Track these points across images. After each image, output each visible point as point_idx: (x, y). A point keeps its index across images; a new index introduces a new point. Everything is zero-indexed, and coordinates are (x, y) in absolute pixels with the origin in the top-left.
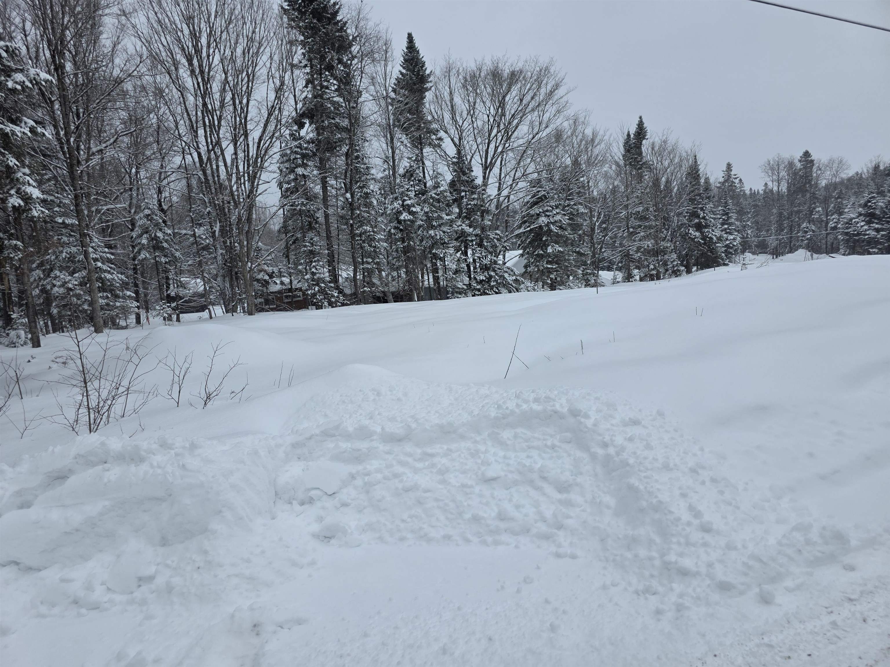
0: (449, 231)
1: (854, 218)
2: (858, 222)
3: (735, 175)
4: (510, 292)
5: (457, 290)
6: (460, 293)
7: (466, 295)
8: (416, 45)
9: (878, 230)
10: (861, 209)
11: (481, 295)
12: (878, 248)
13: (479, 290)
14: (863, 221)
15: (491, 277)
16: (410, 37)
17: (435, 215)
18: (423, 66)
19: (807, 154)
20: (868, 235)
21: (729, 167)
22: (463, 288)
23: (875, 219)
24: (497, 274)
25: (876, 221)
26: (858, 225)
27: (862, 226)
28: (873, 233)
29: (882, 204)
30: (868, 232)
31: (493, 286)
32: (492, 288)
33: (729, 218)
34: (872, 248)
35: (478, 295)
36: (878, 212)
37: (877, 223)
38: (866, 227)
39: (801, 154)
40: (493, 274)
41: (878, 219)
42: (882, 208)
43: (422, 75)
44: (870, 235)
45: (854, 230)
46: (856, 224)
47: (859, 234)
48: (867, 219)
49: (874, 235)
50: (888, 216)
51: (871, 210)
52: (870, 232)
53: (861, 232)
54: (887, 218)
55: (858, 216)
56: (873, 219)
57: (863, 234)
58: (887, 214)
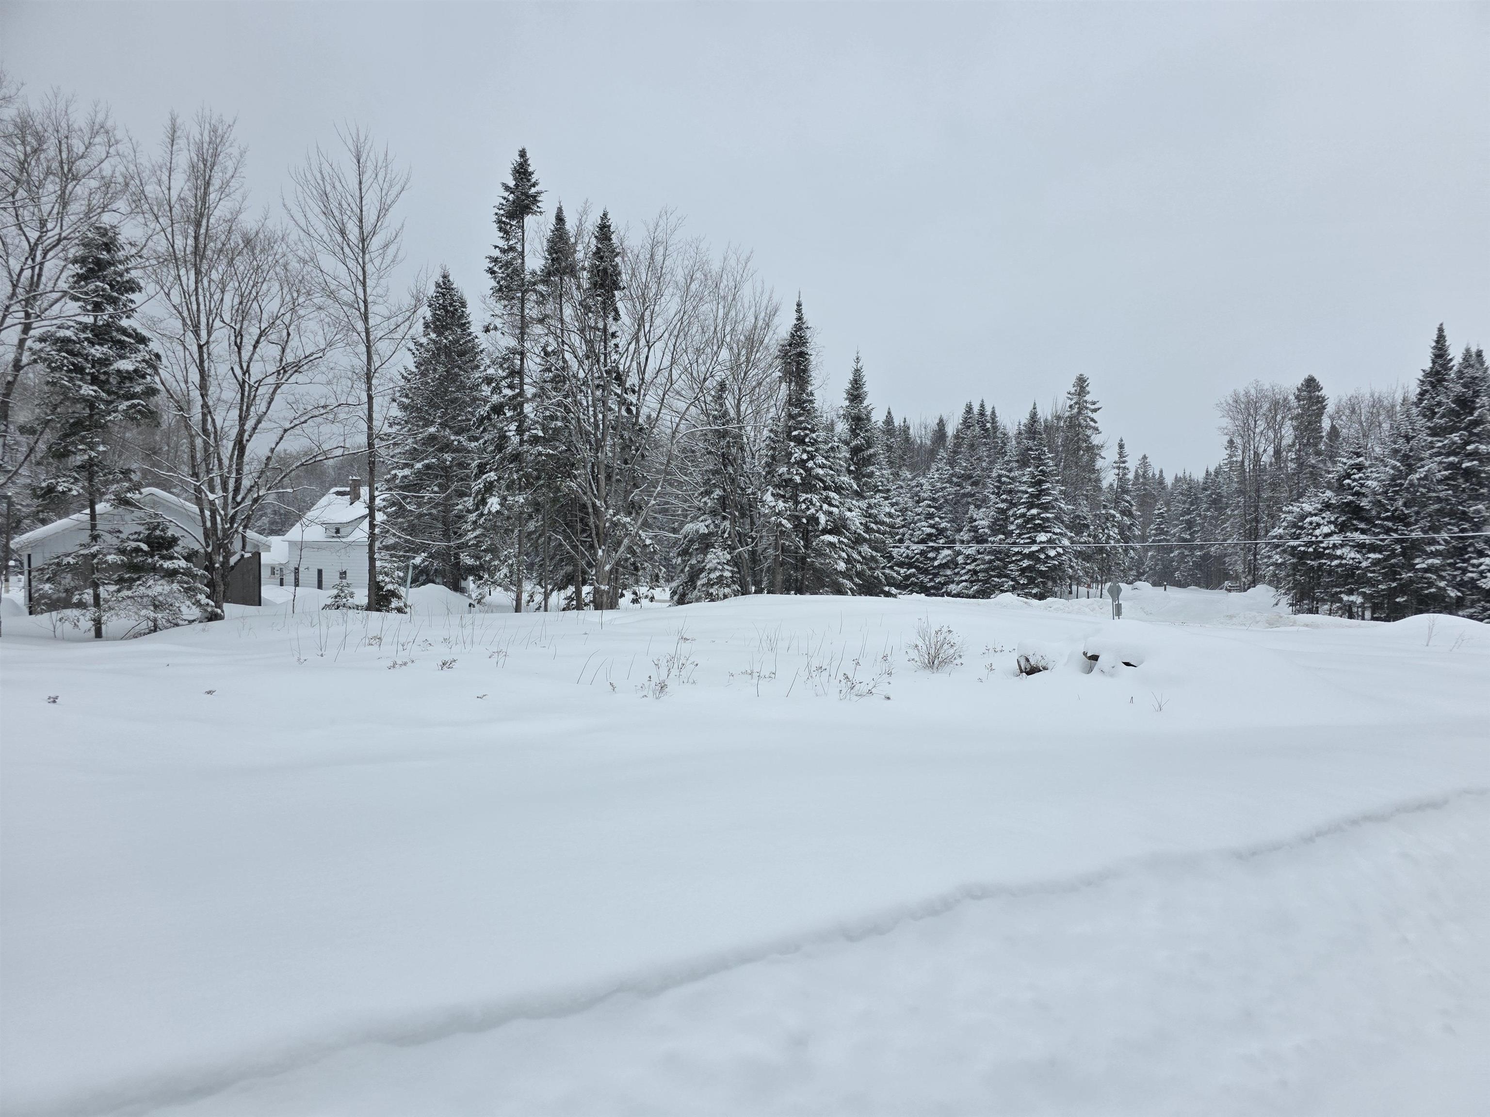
1: (1312, 515)
2: (1318, 525)
3: (1094, 403)
9: (1360, 547)
10: (1329, 493)
12: (1364, 594)
14: (1330, 522)
19: (1311, 384)
20: (1341, 557)
21: (1081, 383)
23: (1362, 519)
25: (1362, 526)
26: (1317, 532)
27: (1327, 535)
28: (1350, 555)
29: (1375, 484)
30: (1339, 552)
33: (1041, 493)
34: (1350, 592)
36: (1364, 503)
37: (1363, 532)
38: (1336, 539)
39: (1299, 381)
41: (1369, 521)
42: (1375, 493)
44: (1345, 559)
45: (1309, 544)
46: (1314, 529)
47: (1318, 555)
48: (1340, 520)
49: (1353, 559)
50: (1389, 514)
51: (1350, 497)
52: (1345, 550)
53: (1325, 549)
54: (1387, 519)
55: (1321, 510)
56: (1355, 519)
57: (1329, 554)
58: (1387, 511)
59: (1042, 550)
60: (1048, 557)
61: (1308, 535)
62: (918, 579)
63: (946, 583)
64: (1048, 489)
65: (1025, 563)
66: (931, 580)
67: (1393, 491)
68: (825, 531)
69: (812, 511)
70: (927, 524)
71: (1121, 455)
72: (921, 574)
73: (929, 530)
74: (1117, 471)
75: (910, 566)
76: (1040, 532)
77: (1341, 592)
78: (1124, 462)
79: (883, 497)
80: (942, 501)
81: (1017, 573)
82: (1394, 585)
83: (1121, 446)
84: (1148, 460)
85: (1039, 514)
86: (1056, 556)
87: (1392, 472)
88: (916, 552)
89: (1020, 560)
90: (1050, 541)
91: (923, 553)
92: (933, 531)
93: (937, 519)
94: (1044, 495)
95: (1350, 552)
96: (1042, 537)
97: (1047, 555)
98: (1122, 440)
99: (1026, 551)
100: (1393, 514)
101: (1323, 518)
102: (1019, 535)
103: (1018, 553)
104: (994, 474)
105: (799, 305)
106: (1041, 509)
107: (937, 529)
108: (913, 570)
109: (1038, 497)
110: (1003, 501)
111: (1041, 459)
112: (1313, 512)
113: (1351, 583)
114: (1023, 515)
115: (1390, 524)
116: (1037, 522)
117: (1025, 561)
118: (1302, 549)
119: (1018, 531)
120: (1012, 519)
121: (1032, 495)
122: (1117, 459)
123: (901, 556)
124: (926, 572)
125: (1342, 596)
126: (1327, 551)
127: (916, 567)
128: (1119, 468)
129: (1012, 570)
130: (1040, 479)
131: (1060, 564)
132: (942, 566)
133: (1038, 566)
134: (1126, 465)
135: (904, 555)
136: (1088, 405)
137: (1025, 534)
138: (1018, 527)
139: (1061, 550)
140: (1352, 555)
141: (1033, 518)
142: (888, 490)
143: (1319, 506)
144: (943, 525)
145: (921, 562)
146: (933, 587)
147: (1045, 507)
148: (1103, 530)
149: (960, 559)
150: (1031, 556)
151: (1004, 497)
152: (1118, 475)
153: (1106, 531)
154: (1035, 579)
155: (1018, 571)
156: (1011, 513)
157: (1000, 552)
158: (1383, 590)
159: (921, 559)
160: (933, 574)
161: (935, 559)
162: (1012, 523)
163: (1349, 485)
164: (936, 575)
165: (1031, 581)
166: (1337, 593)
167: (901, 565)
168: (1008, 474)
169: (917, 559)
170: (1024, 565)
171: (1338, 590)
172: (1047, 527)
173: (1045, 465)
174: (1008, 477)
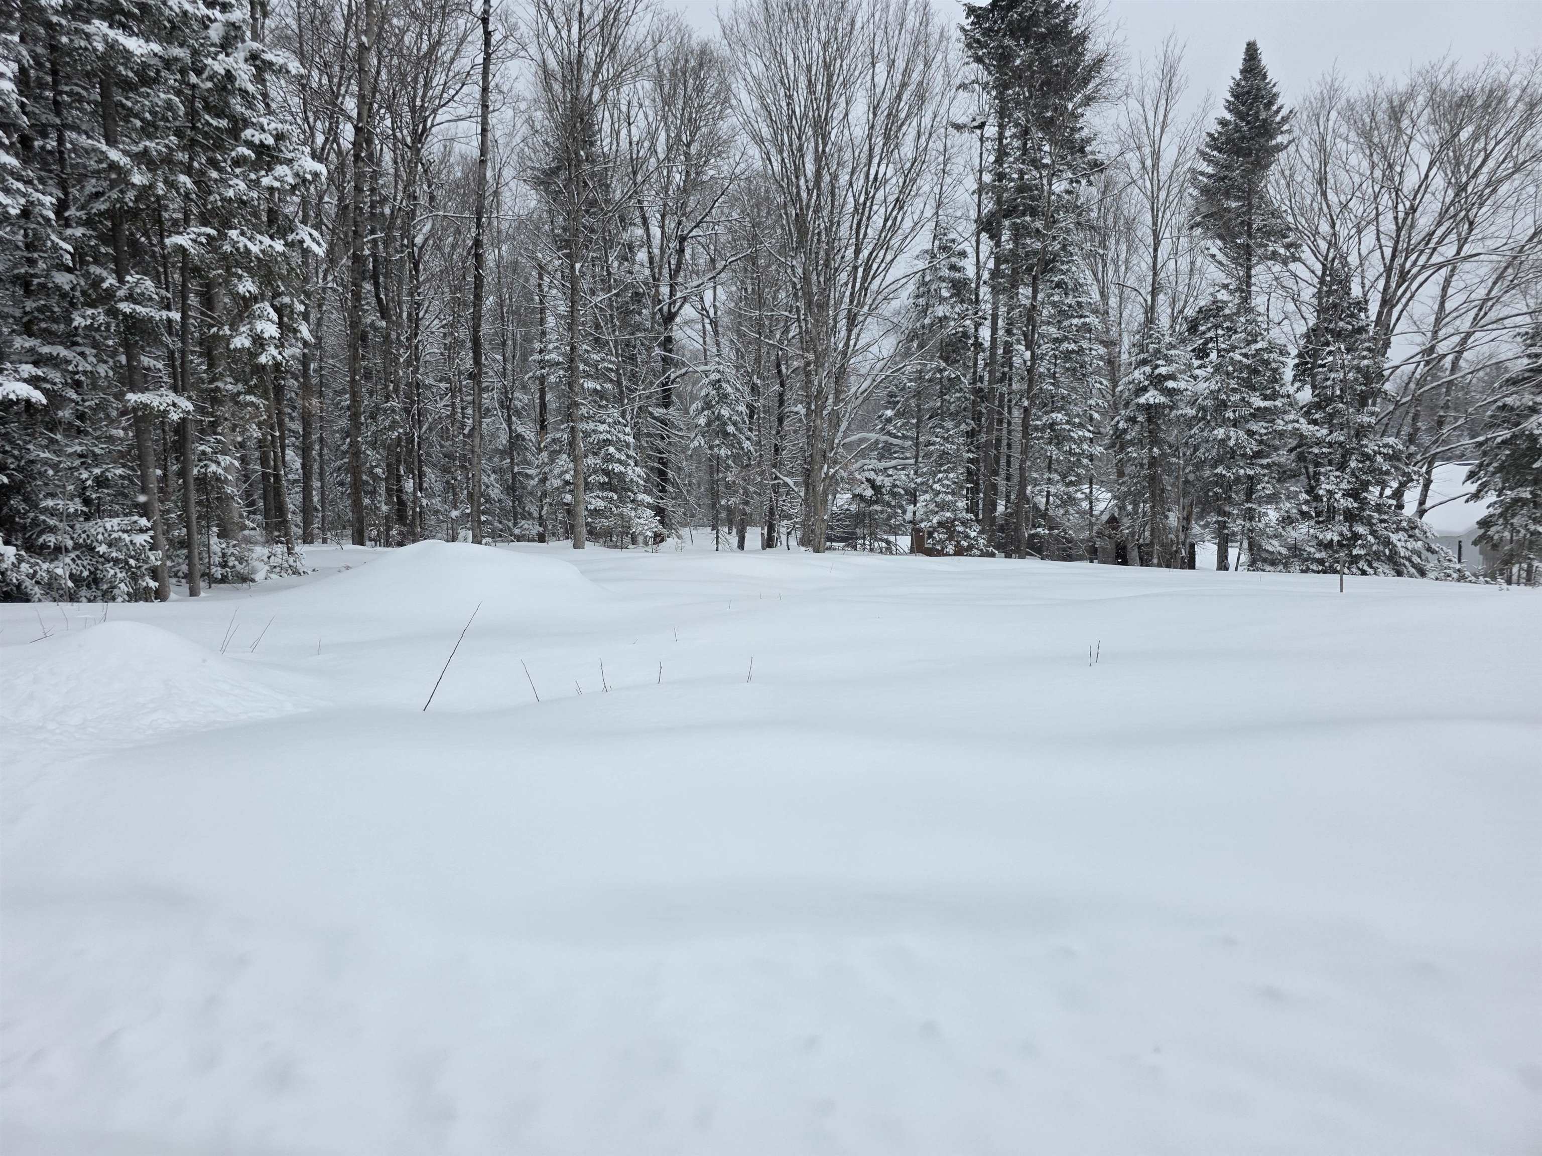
0: (1263, 431)
4: (1399, 574)
5: (1264, 555)
6: (1273, 563)
7: (1287, 566)
8: (1263, 63)
11: (1325, 572)
13: (1321, 562)
15: (1356, 536)
16: (1252, 52)
17: (1236, 397)
18: (1270, 104)
22: (1280, 553)
24: (1373, 533)
31: (1358, 557)
32: (1355, 560)
35: (1314, 571)
40: (1361, 529)
43: (1265, 120)
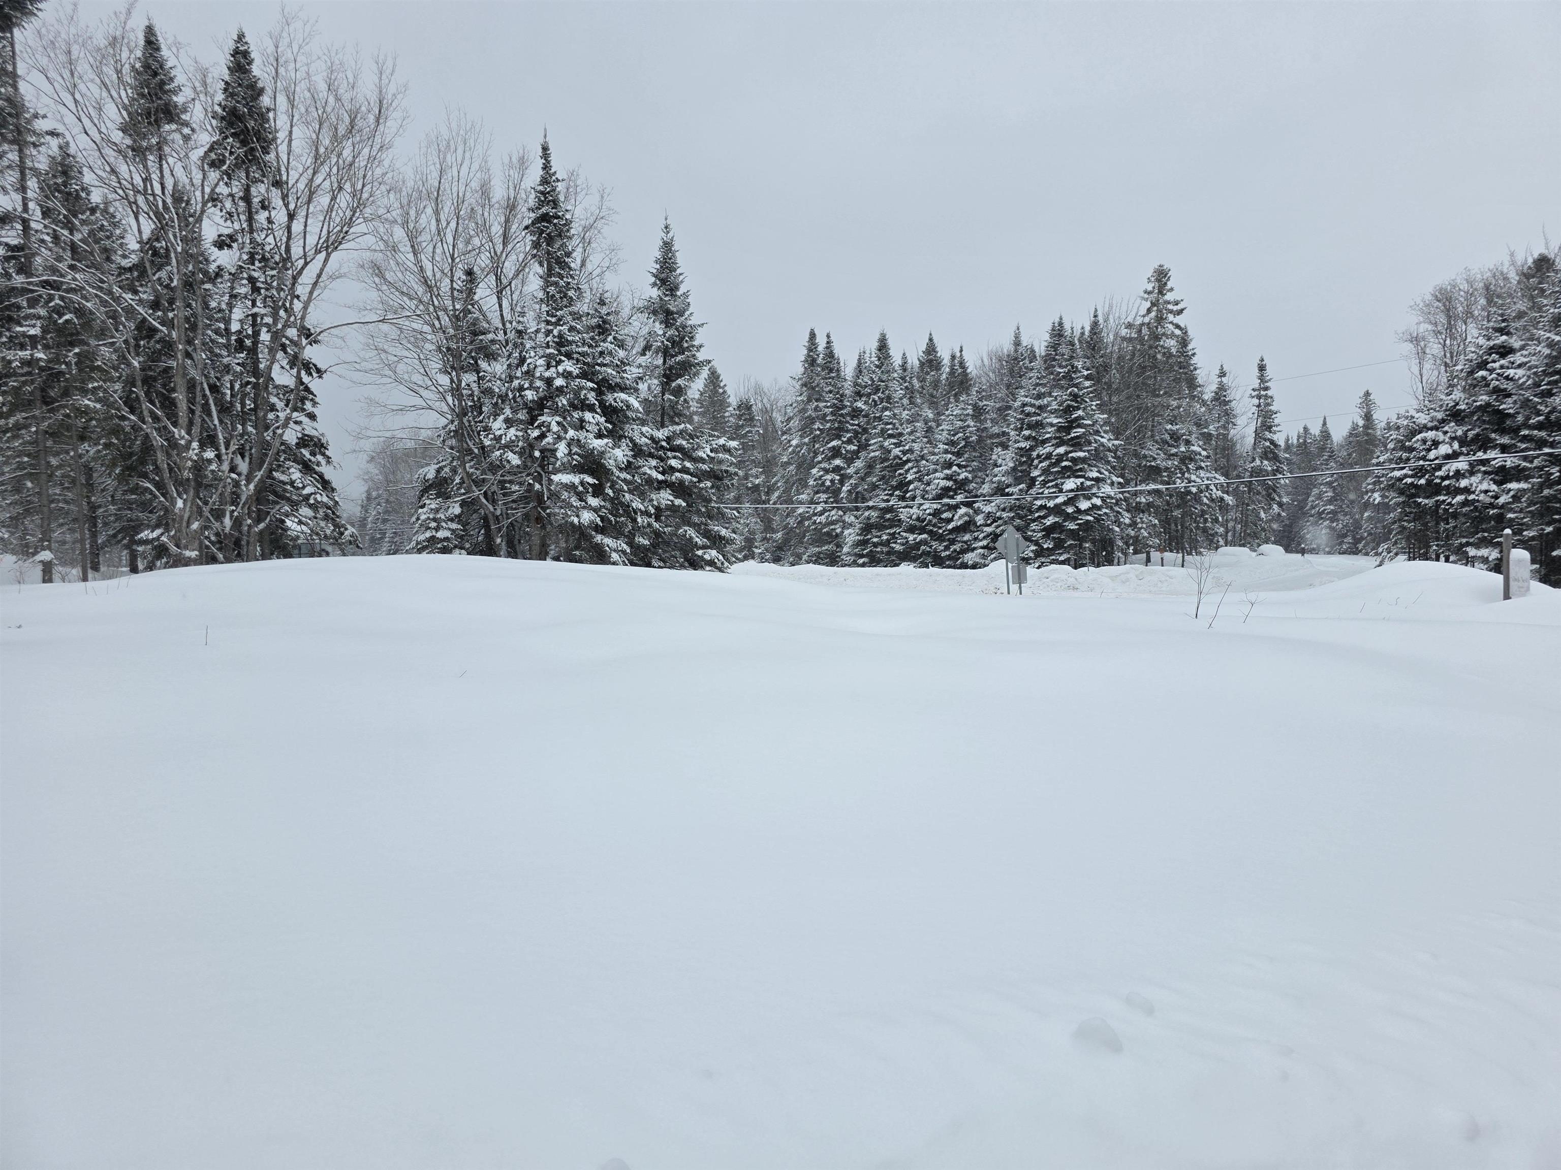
1: (1426, 428)
2: (1436, 444)
3: (1178, 303)
9: (1503, 475)
14: (1454, 439)
20: (1467, 490)
25: (1505, 440)
26: (1432, 455)
27: (1448, 458)
28: (1481, 485)
29: (1520, 372)
30: (1464, 483)
33: (1072, 424)
36: (1507, 406)
37: (1504, 449)
38: (1461, 464)
42: (1522, 388)
44: (1474, 492)
45: (1419, 472)
46: (1429, 450)
47: (1433, 489)
48: (1471, 434)
49: (1486, 492)
50: (1541, 418)
51: (1485, 398)
52: (1475, 479)
53: (1443, 479)
54: (1540, 426)
55: (1443, 421)
56: (1495, 432)
57: (1448, 486)
58: (1538, 413)
59: (1070, 501)
60: (1079, 511)
61: (1419, 459)
62: (931, 547)
63: (964, 551)
64: (1080, 418)
65: (1050, 520)
66: (947, 548)
67: (1549, 383)
68: (564, 469)
69: (549, 439)
70: (942, 475)
71: (1262, 379)
72: (935, 540)
73: (944, 483)
74: (1256, 401)
75: (922, 530)
76: (1069, 477)
77: (1468, 544)
78: (1266, 389)
79: (894, 444)
80: (963, 443)
81: (1040, 535)
82: (1549, 529)
83: (1262, 368)
84: (1371, 397)
85: (1067, 453)
86: (1090, 509)
87: (1547, 351)
88: (928, 511)
89: (1044, 517)
90: (1081, 488)
91: (936, 513)
92: (950, 484)
93: (955, 468)
94: (1075, 428)
95: (1481, 482)
96: (1070, 484)
97: (1077, 507)
98: (1262, 360)
99: (1051, 504)
100: (1547, 418)
101: (1445, 433)
102: (1044, 483)
103: (1042, 507)
104: (1017, 404)
105: (545, 149)
106: (1072, 446)
107: (955, 481)
108: (925, 536)
109: (1068, 429)
110: (1027, 438)
111: (1072, 379)
112: (1430, 425)
113: (1484, 531)
114: (1049, 456)
115: (1543, 434)
116: (1064, 464)
117: (1050, 518)
118: (1409, 480)
119: (1043, 478)
120: (1036, 462)
121: (1060, 429)
122: (1257, 386)
123: (911, 518)
124: (940, 538)
125: (1468, 549)
126: (1446, 483)
127: (930, 533)
128: (1259, 397)
129: (1034, 531)
130: (1069, 406)
131: (1098, 520)
132: (957, 530)
133: (1066, 524)
134: (1269, 393)
135: (914, 517)
136: (1170, 307)
137: (1052, 481)
138: (1045, 471)
139: (1098, 502)
140: (1484, 486)
141: (1061, 457)
142: (901, 434)
143: (1440, 416)
144: (962, 476)
145: (934, 526)
146: (949, 557)
147: (1076, 444)
148: (1183, 474)
149: (980, 520)
150: (1057, 510)
151: (1026, 433)
152: (1259, 406)
153: (1186, 475)
154: (1064, 541)
155: (1042, 530)
156: (1034, 454)
157: (1020, 507)
158: (1533, 538)
159: (934, 521)
160: (949, 540)
161: (949, 521)
162: (1036, 467)
163: (1484, 378)
164: (953, 542)
165: (1059, 545)
166: (1462, 545)
167: (911, 529)
168: (1033, 401)
169: (930, 521)
170: (1048, 523)
171: (1464, 540)
172: (1081, 470)
173: (1076, 386)
174: (1033, 405)
